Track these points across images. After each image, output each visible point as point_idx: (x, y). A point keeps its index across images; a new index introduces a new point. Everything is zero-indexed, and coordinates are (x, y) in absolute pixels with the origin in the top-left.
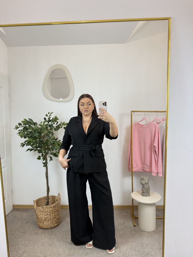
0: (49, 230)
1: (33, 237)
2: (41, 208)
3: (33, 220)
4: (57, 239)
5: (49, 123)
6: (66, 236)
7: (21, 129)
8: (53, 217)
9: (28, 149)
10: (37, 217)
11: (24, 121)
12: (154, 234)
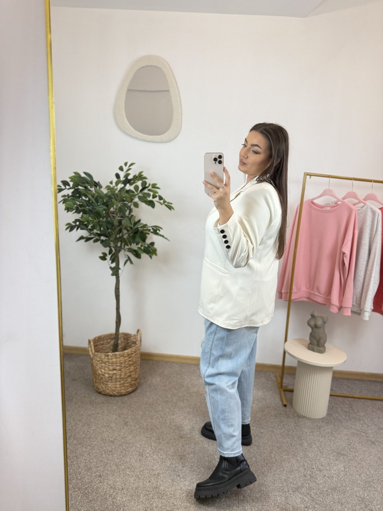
0: (117, 398)
1: (86, 410)
2: (103, 356)
3: (85, 376)
4: (134, 417)
5: (125, 185)
6: (151, 412)
7: (68, 194)
8: (126, 375)
9: (79, 236)
10: (94, 372)
11: (74, 176)
12: (324, 424)
